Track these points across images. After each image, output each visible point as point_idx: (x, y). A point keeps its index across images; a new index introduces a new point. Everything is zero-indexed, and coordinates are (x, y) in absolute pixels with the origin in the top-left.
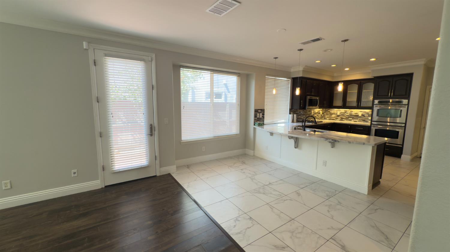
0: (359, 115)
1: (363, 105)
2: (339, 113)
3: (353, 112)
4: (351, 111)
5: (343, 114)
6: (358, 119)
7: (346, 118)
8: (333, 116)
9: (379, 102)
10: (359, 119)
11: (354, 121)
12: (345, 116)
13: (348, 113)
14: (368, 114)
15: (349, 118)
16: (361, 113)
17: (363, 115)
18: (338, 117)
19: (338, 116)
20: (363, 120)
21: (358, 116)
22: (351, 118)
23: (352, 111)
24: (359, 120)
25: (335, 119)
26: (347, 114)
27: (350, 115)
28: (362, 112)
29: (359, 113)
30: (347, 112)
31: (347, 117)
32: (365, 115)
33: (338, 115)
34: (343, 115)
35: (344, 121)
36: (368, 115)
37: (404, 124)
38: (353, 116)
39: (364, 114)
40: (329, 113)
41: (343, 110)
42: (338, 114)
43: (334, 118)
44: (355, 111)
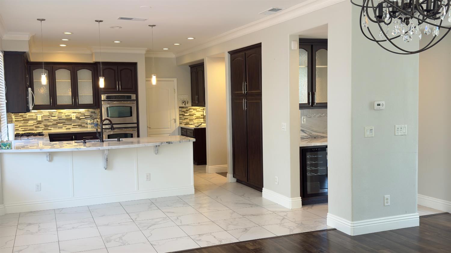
0: (73, 118)
2: (41, 117)
3: (63, 115)
4: (59, 113)
5: (47, 118)
6: (71, 124)
7: (53, 125)
8: (31, 123)
9: (108, 97)
10: (73, 124)
11: (67, 128)
12: (52, 122)
13: (55, 116)
14: (85, 115)
15: (58, 125)
16: (75, 114)
17: (78, 118)
18: (38, 125)
19: (40, 122)
20: (79, 125)
21: (70, 119)
22: (62, 125)
23: (62, 113)
24: (74, 125)
25: (35, 129)
26: (53, 118)
27: (59, 119)
29: (73, 114)
30: (53, 115)
31: (55, 122)
32: (81, 118)
33: (39, 121)
34: (48, 120)
35: (51, 130)
36: (84, 117)
37: (136, 124)
38: (64, 121)
39: (79, 115)
40: (22, 119)
41: (46, 112)
42: (39, 119)
43: (33, 127)
44: (66, 112)
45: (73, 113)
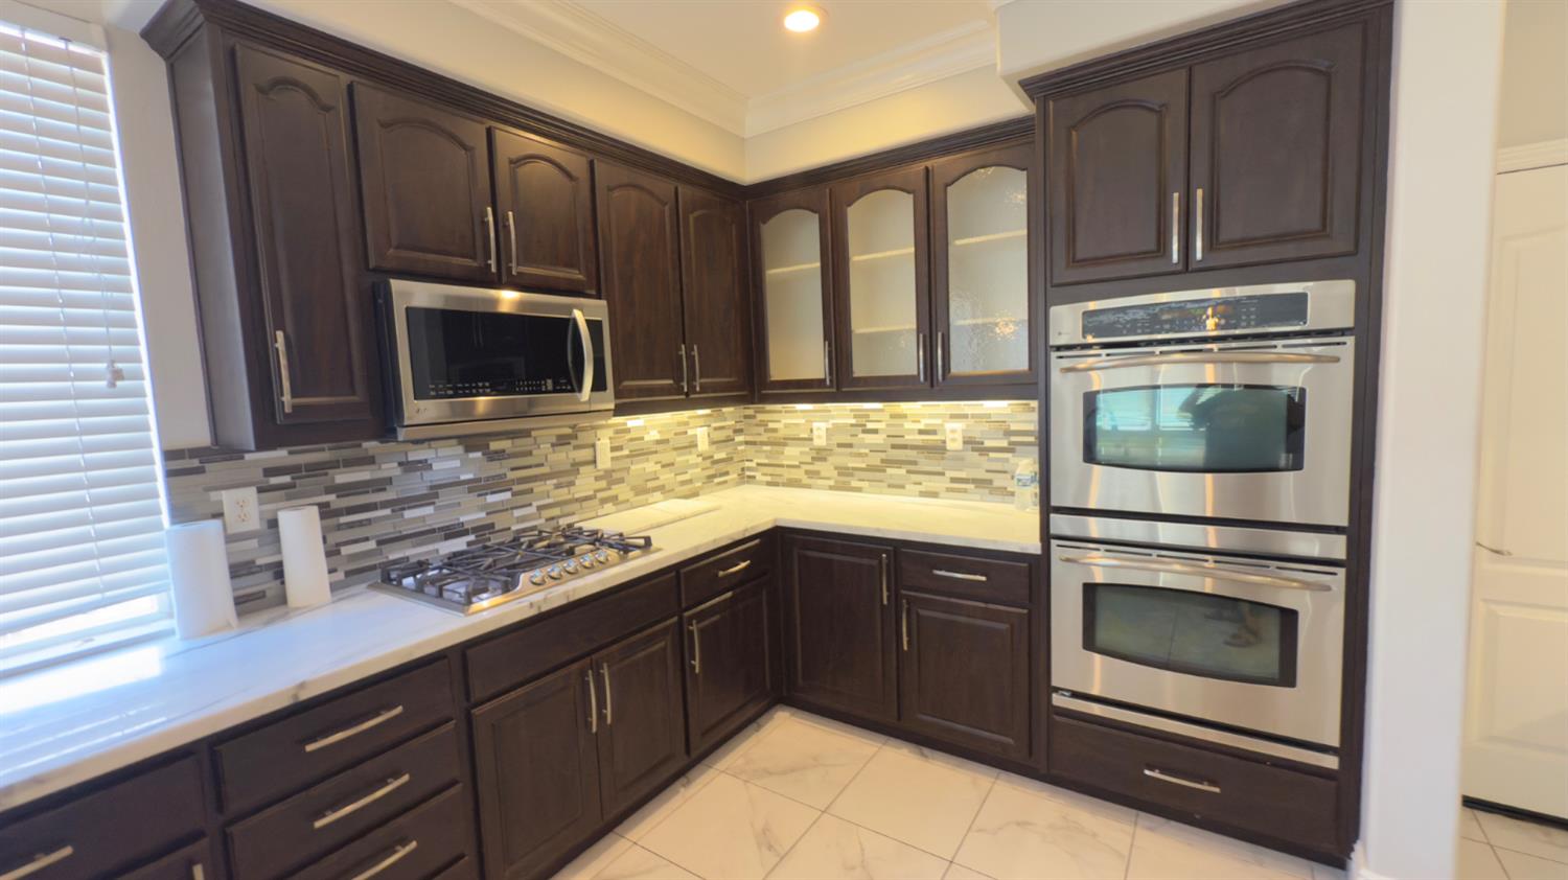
0: (950, 446)
1: (963, 363)
2: (823, 433)
3: (908, 425)
4: (893, 416)
5: (847, 439)
6: (943, 474)
7: (870, 469)
8: (792, 453)
9: (1091, 323)
10: (950, 474)
11: (922, 488)
12: (866, 455)
13: (875, 431)
14: (1008, 433)
15: (890, 471)
16: (959, 425)
17: (973, 444)
18: (818, 466)
19: (820, 455)
20: (979, 483)
21: (939, 450)
22: (902, 471)
23: (904, 416)
24: (953, 480)
25: (806, 480)
26: (869, 439)
27: (894, 447)
28: (965, 416)
29: (950, 425)
30: (870, 426)
31: (875, 460)
32: (988, 443)
33: (819, 450)
34: (850, 446)
35: (859, 490)
36: (1004, 443)
38: (911, 454)
39: (977, 432)
40: (764, 438)
41: (842, 413)
42: (820, 441)
43: (799, 474)
44: (920, 415)
45: (954, 417)
